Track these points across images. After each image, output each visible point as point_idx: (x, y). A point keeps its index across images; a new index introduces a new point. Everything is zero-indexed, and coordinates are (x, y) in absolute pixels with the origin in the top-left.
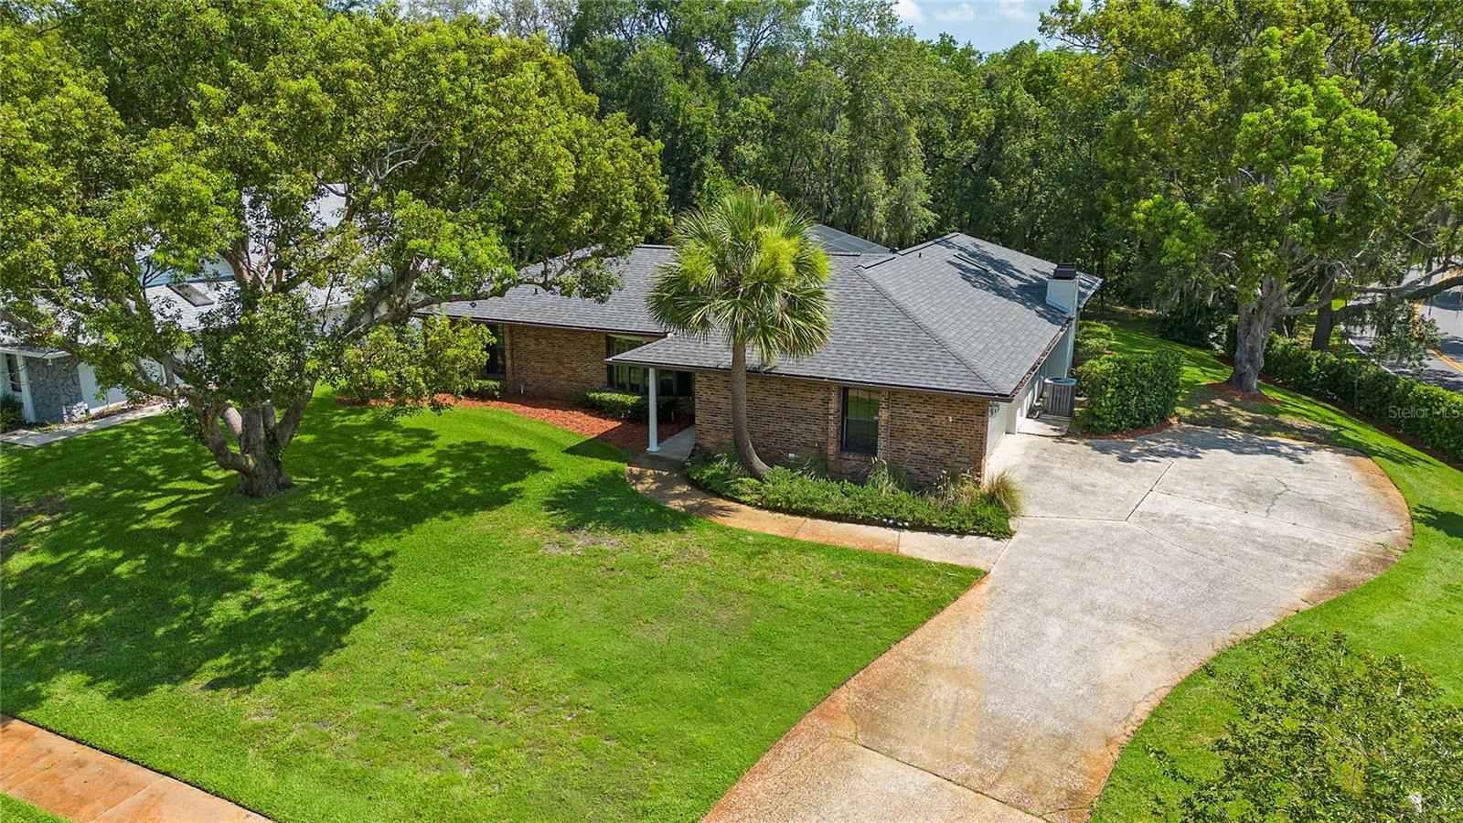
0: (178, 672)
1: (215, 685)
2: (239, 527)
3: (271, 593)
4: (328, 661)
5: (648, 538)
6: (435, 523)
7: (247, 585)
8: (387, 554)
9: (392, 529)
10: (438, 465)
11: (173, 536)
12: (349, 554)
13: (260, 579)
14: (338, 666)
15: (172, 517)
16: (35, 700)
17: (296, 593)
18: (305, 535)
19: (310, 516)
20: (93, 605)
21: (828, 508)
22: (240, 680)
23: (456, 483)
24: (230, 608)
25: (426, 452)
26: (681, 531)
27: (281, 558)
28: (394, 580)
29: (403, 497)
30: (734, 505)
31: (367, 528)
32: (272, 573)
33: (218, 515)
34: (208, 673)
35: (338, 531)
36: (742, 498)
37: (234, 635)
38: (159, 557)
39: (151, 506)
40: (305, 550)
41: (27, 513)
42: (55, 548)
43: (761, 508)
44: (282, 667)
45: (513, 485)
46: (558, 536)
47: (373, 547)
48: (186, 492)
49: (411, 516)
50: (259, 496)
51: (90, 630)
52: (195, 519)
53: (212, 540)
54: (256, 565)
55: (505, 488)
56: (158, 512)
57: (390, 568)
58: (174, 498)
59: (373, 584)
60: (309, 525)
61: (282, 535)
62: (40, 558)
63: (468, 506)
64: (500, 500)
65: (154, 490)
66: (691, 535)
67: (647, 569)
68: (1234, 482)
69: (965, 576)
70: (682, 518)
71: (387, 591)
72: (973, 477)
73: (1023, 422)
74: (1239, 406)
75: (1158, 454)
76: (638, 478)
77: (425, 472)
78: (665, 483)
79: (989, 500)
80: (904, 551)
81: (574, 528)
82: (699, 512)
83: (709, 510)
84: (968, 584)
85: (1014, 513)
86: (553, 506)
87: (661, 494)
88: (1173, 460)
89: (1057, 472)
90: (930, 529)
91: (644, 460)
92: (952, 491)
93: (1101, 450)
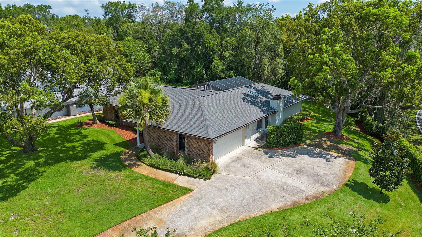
2: (17, 161)
3: (11, 180)
4: (10, 199)
5: (111, 173)
6: (63, 163)
7: (7, 177)
8: (44, 171)
9: (50, 164)
10: (79, 147)
12: (35, 171)
13: (12, 175)
14: (11, 201)
15: (5, 157)
17: (17, 180)
18: (30, 164)
19: (34, 159)
21: (164, 167)
23: (79, 152)
25: (80, 142)
26: (121, 171)
27: (20, 170)
28: (40, 179)
29: (61, 155)
30: (142, 164)
31: (45, 164)
32: (15, 174)
33: (15, 157)
35: (37, 164)
36: (145, 162)
39: (4, 153)
40: (26, 169)
43: (148, 166)
45: (91, 154)
46: (89, 170)
47: (41, 170)
48: (15, 150)
49: (58, 161)
50: (27, 153)
52: (10, 158)
53: (9, 164)
55: (88, 155)
56: (4, 155)
57: (42, 175)
58: (10, 151)
59: (35, 179)
60: (32, 162)
61: (24, 164)
63: (79, 159)
64: (84, 158)
65: (9, 149)
66: (123, 172)
67: (102, 182)
68: (298, 167)
69: (186, 191)
70: (125, 167)
71: (36, 182)
72: (207, 161)
73: (251, 142)
74: (330, 141)
75: (283, 155)
76: (125, 153)
77: (74, 148)
78: (131, 155)
79: (207, 168)
80: (175, 182)
81: (95, 168)
82: (130, 166)
83: (134, 165)
84: (184, 194)
85: (215, 172)
86: (96, 160)
87: (126, 159)
88: (286, 158)
89: (244, 160)
90: (188, 176)
91: (133, 148)
92: (196, 165)
93: (266, 153)
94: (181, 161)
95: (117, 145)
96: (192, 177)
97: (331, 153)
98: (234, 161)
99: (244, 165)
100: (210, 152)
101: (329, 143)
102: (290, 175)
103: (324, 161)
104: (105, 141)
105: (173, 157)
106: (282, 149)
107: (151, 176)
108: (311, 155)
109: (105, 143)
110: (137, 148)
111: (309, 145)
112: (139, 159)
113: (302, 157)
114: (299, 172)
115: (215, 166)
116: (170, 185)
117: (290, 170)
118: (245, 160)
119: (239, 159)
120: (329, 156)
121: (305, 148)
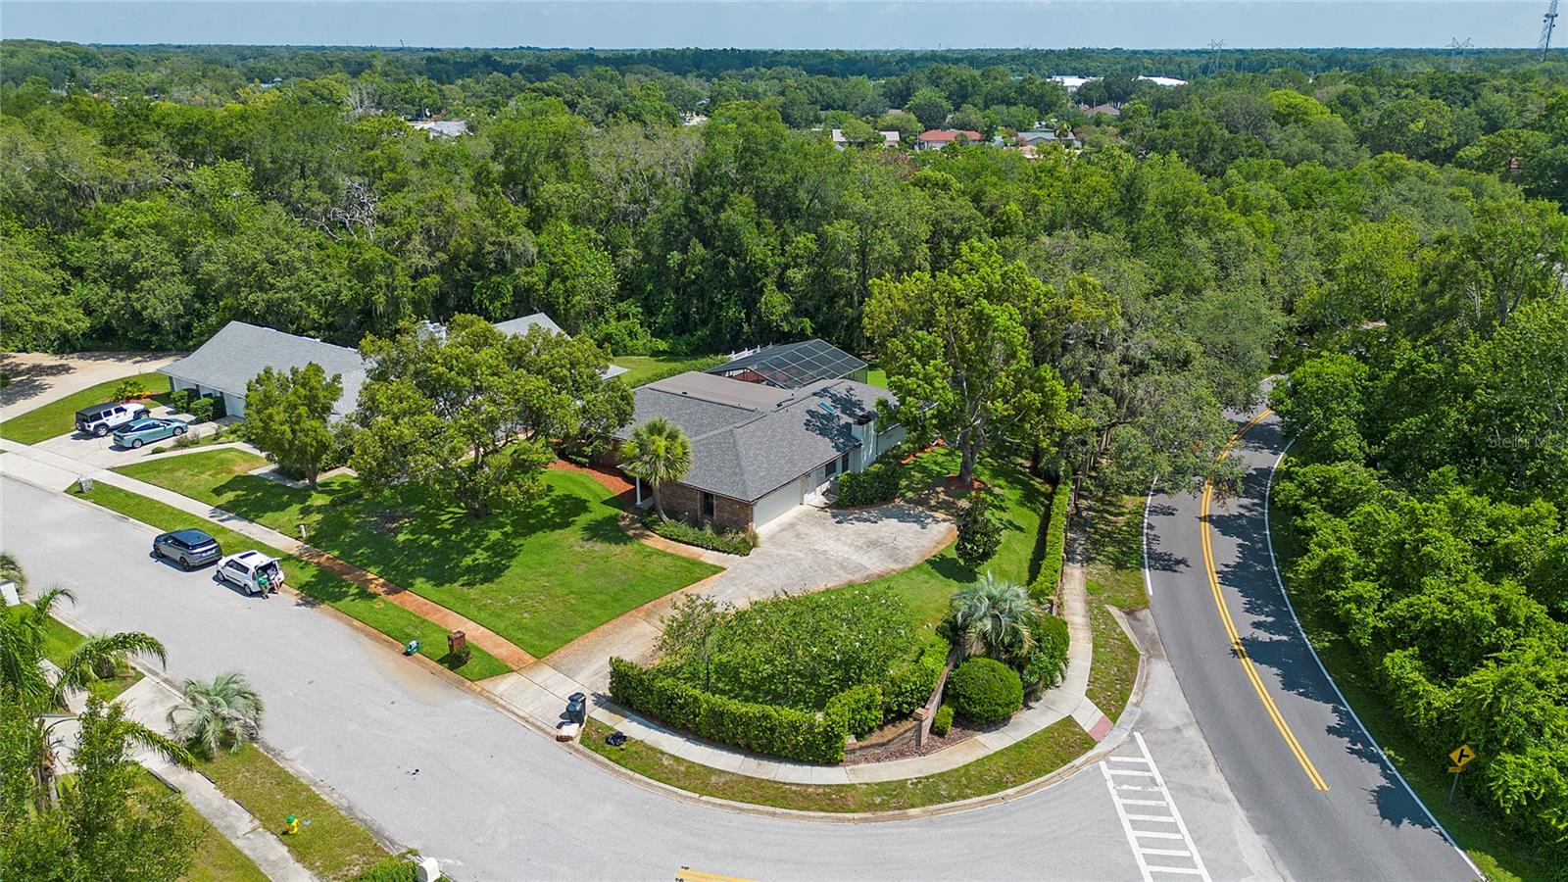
0: (452, 581)
1: (463, 585)
2: (472, 531)
3: (481, 556)
4: (496, 581)
5: (613, 547)
6: (540, 534)
7: (474, 553)
8: (521, 545)
9: (524, 535)
10: (549, 506)
11: (450, 532)
12: (508, 544)
13: (478, 550)
14: (499, 583)
15: (450, 524)
16: (412, 585)
17: (489, 557)
18: (495, 535)
19: (497, 528)
20: (425, 555)
21: (685, 539)
22: (470, 584)
23: (553, 516)
24: (468, 561)
25: (547, 499)
26: (625, 544)
27: (486, 544)
28: (521, 556)
29: (532, 521)
30: (653, 534)
31: (516, 534)
32: (482, 549)
33: (465, 525)
34: (461, 582)
35: (505, 534)
36: (657, 532)
37: (469, 570)
38: (447, 540)
39: (443, 518)
40: (493, 541)
41: (401, 518)
42: (412, 532)
43: (662, 536)
44: (484, 581)
45: (573, 519)
46: (581, 542)
47: (516, 542)
48: (455, 513)
49: (532, 530)
50: (478, 518)
51: (426, 564)
52: (458, 525)
53: (463, 535)
54: (477, 546)
55: (570, 520)
56: (446, 521)
57: (521, 550)
58: (451, 515)
59: (514, 556)
60: (497, 532)
61: (487, 535)
62: (407, 537)
63: (554, 527)
64: (566, 525)
65: (444, 511)
66: (629, 546)
67: (606, 559)
68: (873, 537)
69: (717, 570)
70: (630, 538)
71: (518, 558)
72: (744, 530)
73: (816, 498)
74: (946, 493)
75: (859, 520)
76: (624, 518)
77: (543, 509)
78: (633, 521)
79: (744, 540)
80: (702, 559)
81: (588, 540)
82: (637, 537)
83: (642, 536)
84: (716, 573)
85: (754, 546)
86: (585, 529)
87: (628, 527)
88: (862, 523)
89: (798, 527)
90: (719, 550)
91: (632, 509)
92: (730, 536)
93: (834, 517)
94: (709, 531)
95: (605, 503)
96: (725, 552)
97: (936, 515)
98: (783, 530)
99: (798, 536)
100: (749, 519)
101: (942, 496)
102: (858, 548)
103: (916, 527)
104: (583, 497)
105: (697, 524)
106: (861, 509)
107: (668, 551)
108: (902, 517)
109: (585, 501)
110: (638, 508)
111: (909, 501)
112: (647, 526)
113: (886, 521)
114: (873, 544)
115: (755, 537)
116: (696, 563)
117: (860, 542)
118: (800, 528)
119: (792, 525)
120: (930, 520)
121: (899, 507)
